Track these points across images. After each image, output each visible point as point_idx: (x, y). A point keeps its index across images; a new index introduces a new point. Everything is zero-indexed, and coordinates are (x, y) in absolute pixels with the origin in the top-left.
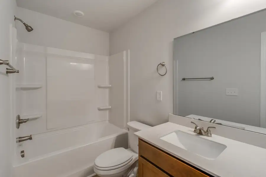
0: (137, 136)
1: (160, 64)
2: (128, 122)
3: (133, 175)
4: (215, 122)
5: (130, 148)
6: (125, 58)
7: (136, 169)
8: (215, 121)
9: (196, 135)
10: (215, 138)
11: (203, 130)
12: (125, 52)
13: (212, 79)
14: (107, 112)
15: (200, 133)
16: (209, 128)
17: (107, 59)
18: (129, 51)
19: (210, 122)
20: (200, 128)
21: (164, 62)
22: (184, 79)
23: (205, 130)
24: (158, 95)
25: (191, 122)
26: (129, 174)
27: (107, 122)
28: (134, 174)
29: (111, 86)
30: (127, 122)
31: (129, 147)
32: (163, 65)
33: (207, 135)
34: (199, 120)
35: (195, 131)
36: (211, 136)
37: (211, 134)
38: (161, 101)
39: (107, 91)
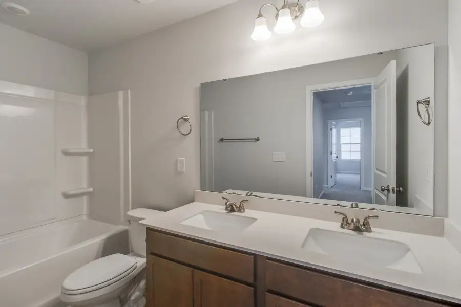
0: (143, 225)
1: (182, 118)
2: (129, 211)
3: (138, 293)
4: (252, 195)
5: (132, 251)
6: (121, 103)
7: (143, 284)
8: (252, 193)
9: (227, 213)
10: (249, 213)
11: (235, 206)
12: (121, 93)
13: (257, 139)
14: (85, 198)
15: (233, 210)
16: (241, 201)
17: (83, 101)
18: (129, 91)
19: (246, 195)
20: (232, 203)
21: (187, 116)
22: (222, 140)
23: (238, 205)
24: (179, 163)
25: (223, 197)
26: (130, 293)
27: (85, 217)
28: (139, 291)
29: (92, 150)
30: (127, 210)
31: (130, 251)
32: (186, 120)
33: (240, 211)
34: (233, 193)
35: (227, 209)
36: (244, 212)
37: (244, 209)
38: (183, 172)
39: (85, 159)
